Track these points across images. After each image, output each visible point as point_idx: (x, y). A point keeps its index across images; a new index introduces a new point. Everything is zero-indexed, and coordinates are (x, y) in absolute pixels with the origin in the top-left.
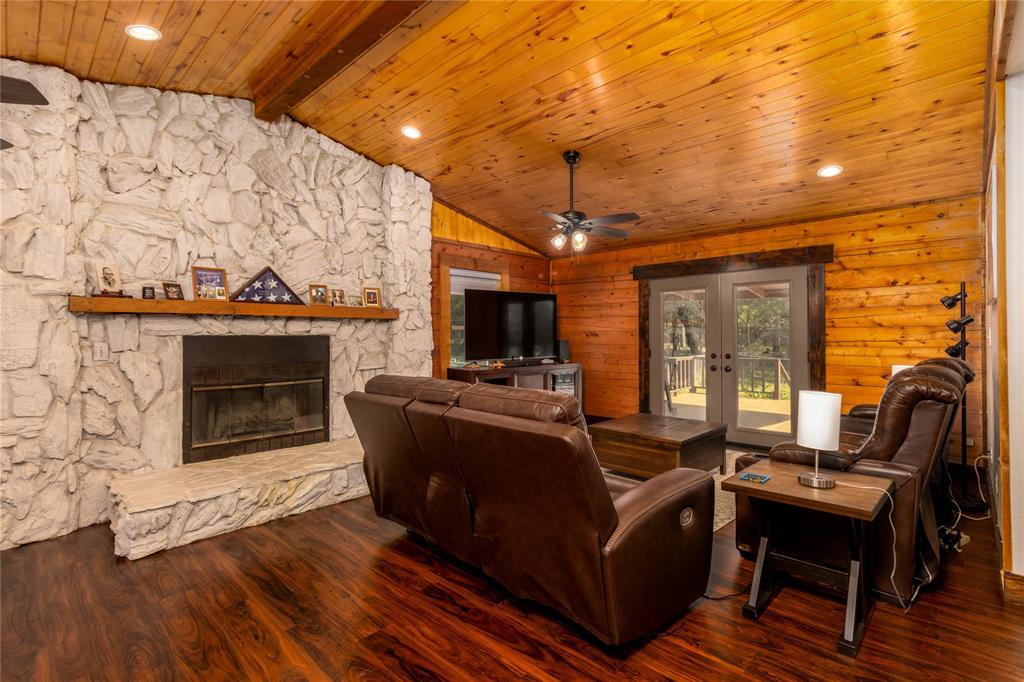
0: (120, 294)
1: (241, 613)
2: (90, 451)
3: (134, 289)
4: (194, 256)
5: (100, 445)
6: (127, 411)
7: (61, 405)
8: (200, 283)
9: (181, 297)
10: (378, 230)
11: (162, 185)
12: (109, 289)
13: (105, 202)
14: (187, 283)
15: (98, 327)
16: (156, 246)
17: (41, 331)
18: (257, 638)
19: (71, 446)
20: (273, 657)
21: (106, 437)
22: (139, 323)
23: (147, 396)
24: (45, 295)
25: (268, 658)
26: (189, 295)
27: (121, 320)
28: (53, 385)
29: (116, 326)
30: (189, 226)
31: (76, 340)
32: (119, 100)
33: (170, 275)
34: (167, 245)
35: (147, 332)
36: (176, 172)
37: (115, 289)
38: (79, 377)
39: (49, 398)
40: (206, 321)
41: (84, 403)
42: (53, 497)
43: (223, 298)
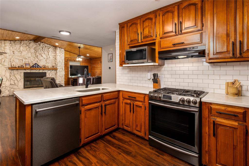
0: (15, 67)
2: (12, 86)
3: (17, 66)
4: (25, 62)
5: (13, 86)
6: (16, 82)
7: (8, 80)
8: (26, 65)
9: (23, 67)
10: (55, 57)
11: (21, 53)
12: (14, 66)
13: (13, 56)
14: (24, 65)
15: (12, 71)
16: (20, 61)
17: (5, 72)
19: (9, 85)
21: (13, 85)
23: (19, 80)
24: (6, 67)
26: (24, 67)
27: (15, 70)
28: (7, 78)
29: (15, 71)
30: (25, 58)
31: (9, 73)
32: (15, 43)
33: (22, 64)
34: (22, 60)
35: (19, 72)
36: (23, 51)
37: (15, 66)
38: (10, 77)
39: (6, 79)
40: (27, 70)
41: (11, 80)
42: (7, 91)
43: (29, 67)
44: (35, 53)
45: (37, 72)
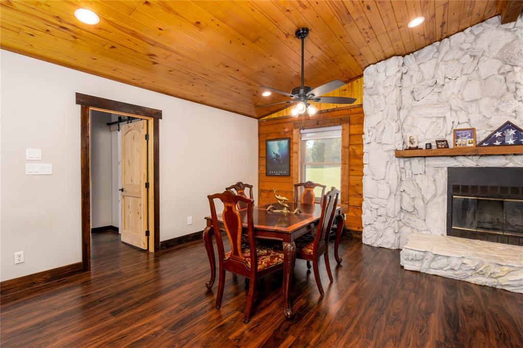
0: (417, 148)
1: (424, 317)
2: (405, 217)
3: (422, 145)
4: (456, 123)
5: (408, 216)
6: (419, 203)
7: (393, 196)
8: (458, 138)
9: (447, 146)
11: (439, 90)
12: (412, 146)
13: (412, 107)
14: (450, 139)
15: (408, 163)
16: (435, 122)
17: (387, 165)
18: (420, 332)
19: (396, 214)
20: (418, 344)
21: (410, 213)
22: (425, 161)
23: (428, 197)
24: (388, 151)
25: (416, 343)
26: (451, 146)
27: (416, 159)
28: (390, 187)
29: (415, 162)
30: (453, 107)
31: (398, 169)
32: (420, 56)
33: (441, 137)
34: (441, 121)
35: (429, 165)
36: (447, 80)
37: (415, 146)
38: (399, 185)
39: (389, 192)
40: (461, 159)
41: (402, 196)
42: (389, 232)
43: (472, 145)
44: (502, 77)
45: (511, 165)
